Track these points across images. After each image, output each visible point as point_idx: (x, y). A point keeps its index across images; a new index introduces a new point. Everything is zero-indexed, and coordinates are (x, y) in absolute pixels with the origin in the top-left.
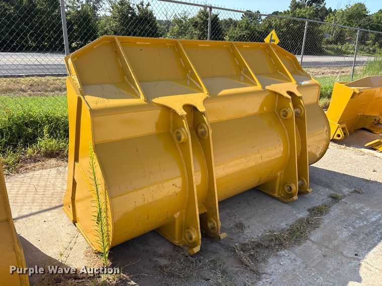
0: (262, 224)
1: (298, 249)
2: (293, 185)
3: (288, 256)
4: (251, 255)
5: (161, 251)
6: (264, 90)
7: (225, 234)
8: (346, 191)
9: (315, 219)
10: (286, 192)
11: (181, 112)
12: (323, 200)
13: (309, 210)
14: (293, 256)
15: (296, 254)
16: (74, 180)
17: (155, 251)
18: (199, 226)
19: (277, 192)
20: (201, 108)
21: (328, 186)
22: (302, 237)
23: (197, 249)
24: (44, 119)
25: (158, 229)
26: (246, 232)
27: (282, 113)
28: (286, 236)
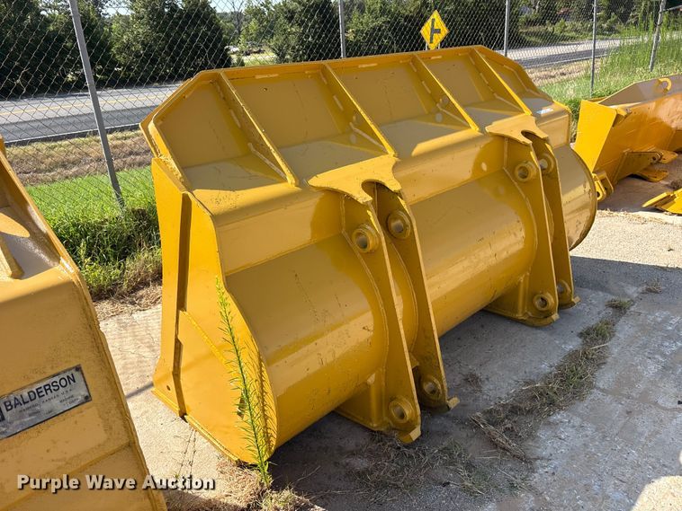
0: (509, 371)
1: (582, 407)
2: (549, 295)
3: (569, 422)
4: (507, 429)
5: (351, 445)
6: (485, 135)
7: (456, 399)
8: (633, 291)
9: (596, 350)
10: (537, 309)
11: (364, 197)
12: (599, 313)
13: (581, 335)
14: (577, 421)
15: (580, 415)
16: (177, 341)
17: (339, 446)
18: (415, 393)
19: (520, 310)
20: (393, 185)
21: (600, 286)
22: (583, 385)
23: (415, 434)
24: (72, 230)
25: (338, 408)
26: (485, 389)
27: (517, 173)
28: (556, 386)
